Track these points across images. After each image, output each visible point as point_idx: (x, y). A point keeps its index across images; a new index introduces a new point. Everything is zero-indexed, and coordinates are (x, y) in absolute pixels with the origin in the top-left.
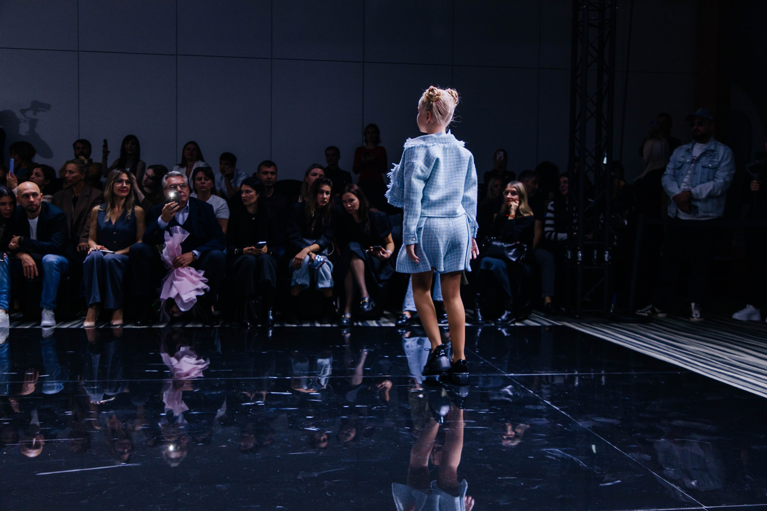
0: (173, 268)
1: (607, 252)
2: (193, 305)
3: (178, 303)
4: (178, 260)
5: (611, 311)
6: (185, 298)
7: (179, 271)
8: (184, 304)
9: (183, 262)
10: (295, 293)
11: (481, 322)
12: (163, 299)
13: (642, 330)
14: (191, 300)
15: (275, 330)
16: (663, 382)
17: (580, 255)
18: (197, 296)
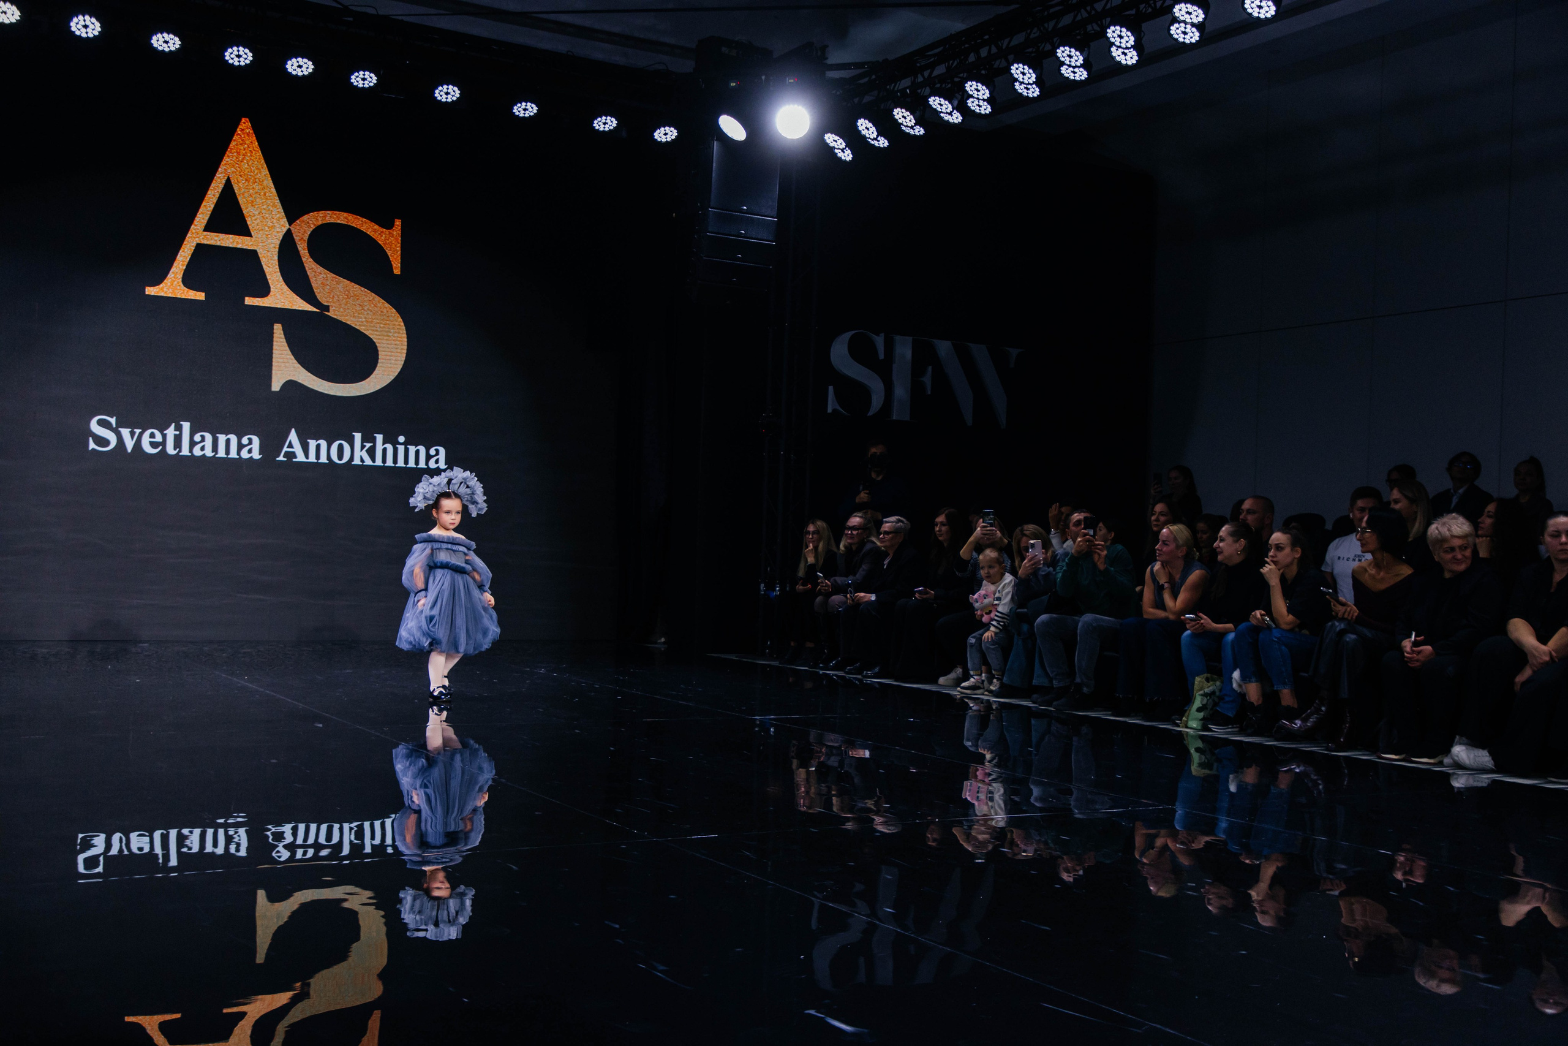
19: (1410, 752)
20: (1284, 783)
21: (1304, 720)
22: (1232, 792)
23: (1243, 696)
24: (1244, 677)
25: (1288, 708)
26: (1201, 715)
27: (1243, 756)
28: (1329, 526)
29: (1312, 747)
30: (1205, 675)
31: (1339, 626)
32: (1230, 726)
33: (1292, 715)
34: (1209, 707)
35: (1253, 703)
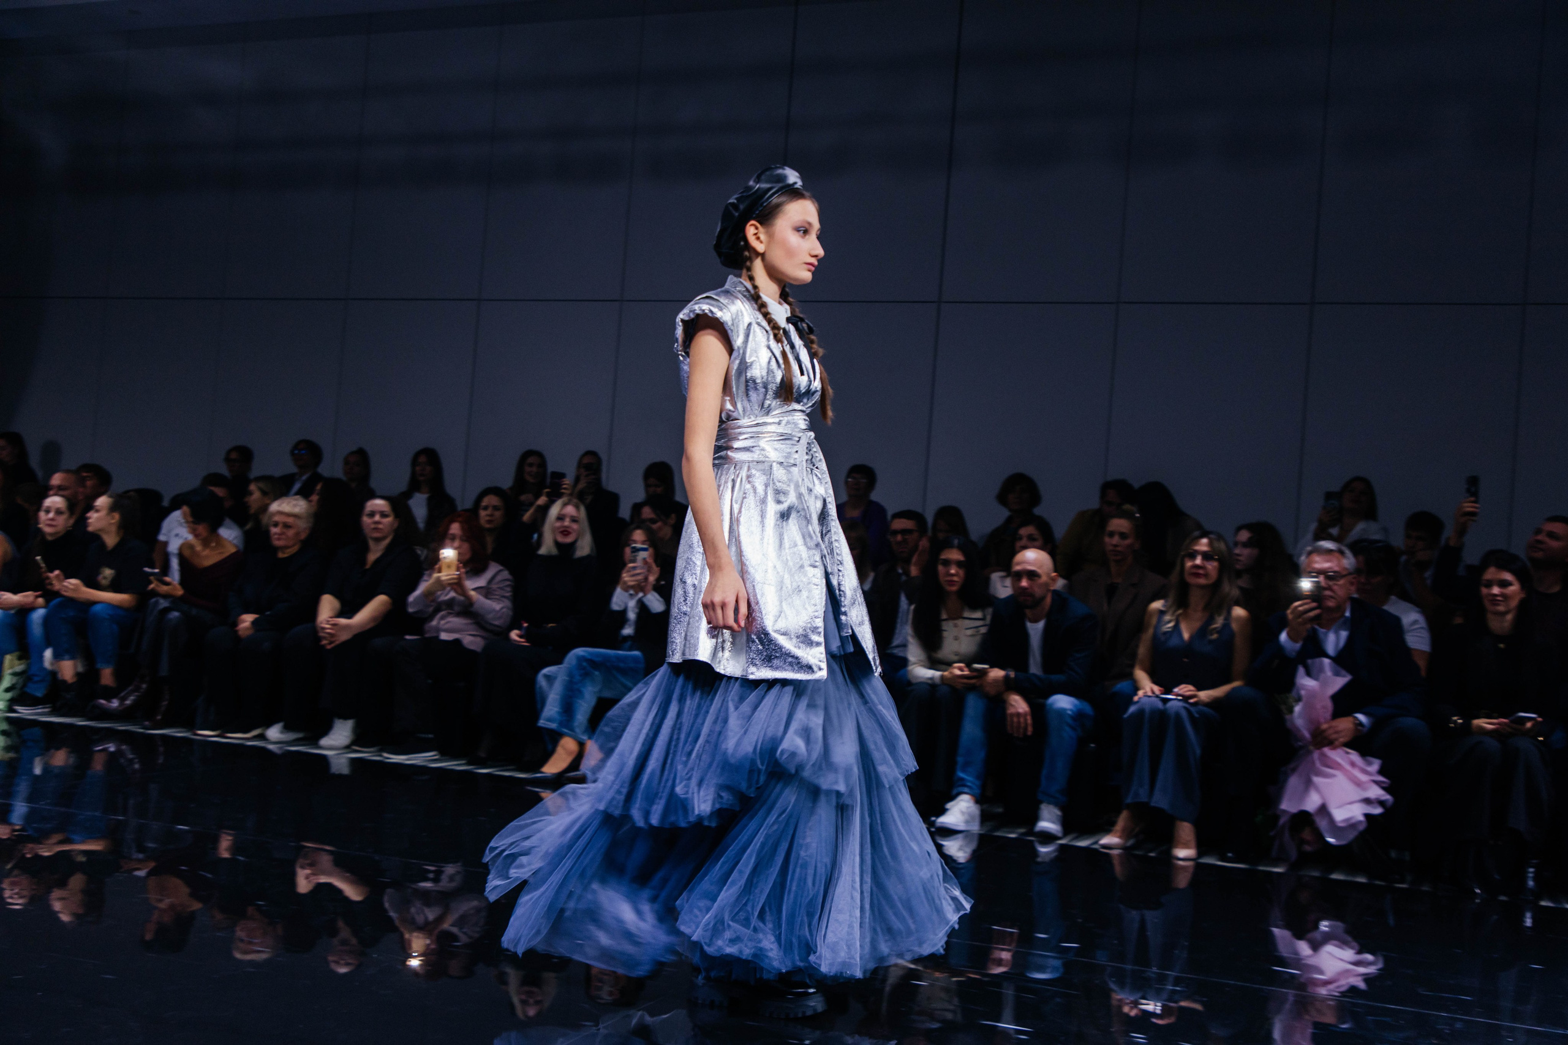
0: (1311, 748)
2: (1356, 834)
3: (1322, 824)
4: (1324, 731)
6: (1340, 815)
7: (1324, 755)
8: (1335, 829)
9: (1334, 736)
12: (1284, 811)
14: (1353, 821)
18: (1367, 816)
19: (224, 727)
20: (98, 765)
21: (123, 700)
22: (37, 777)
23: (53, 674)
24: (57, 656)
25: (106, 687)
26: (9, 695)
27: (53, 736)
28: (166, 503)
29: (127, 726)
30: (17, 653)
31: (163, 603)
32: (40, 707)
33: (109, 693)
34: (18, 686)
35: (64, 682)
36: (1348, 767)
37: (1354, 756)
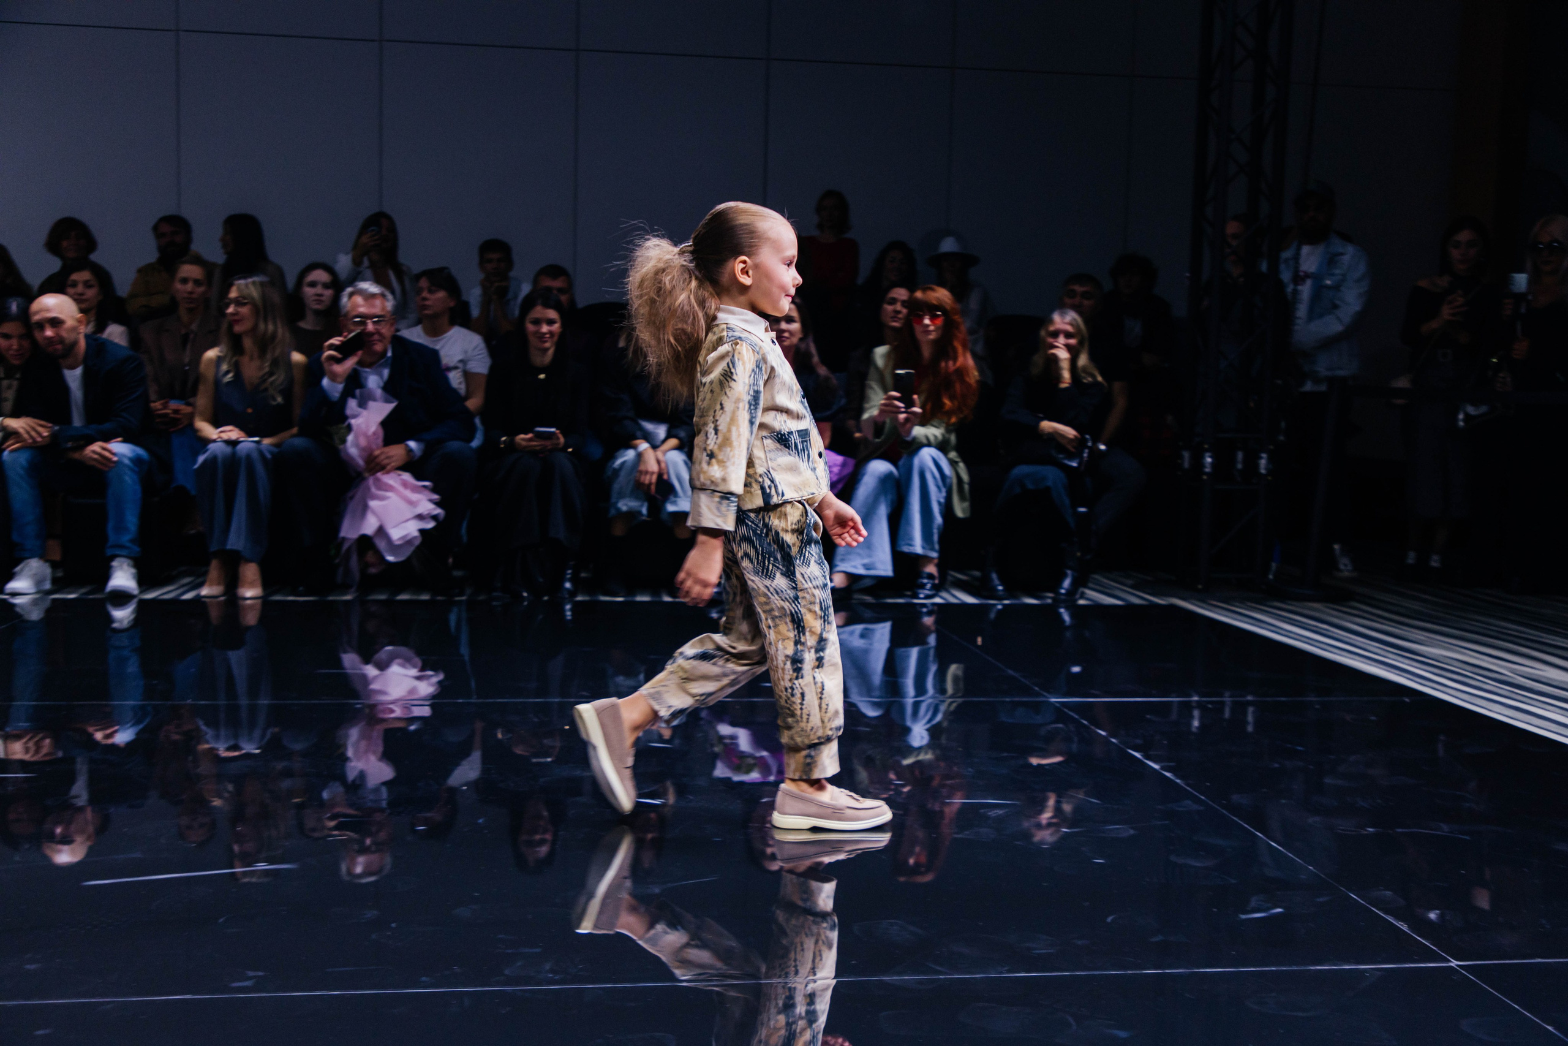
0: (366, 475)
1: (1264, 455)
2: (412, 549)
3: (381, 545)
4: (376, 457)
5: (1271, 577)
6: (396, 534)
7: (378, 480)
8: (393, 548)
9: (387, 462)
10: (619, 530)
11: (1001, 593)
13: (1333, 616)
14: (409, 538)
15: (577, 606)
16: (1373, 718)
17: (1209, 460)
18: (422, 531)
36: (401, 489)
37: (407, 476)
